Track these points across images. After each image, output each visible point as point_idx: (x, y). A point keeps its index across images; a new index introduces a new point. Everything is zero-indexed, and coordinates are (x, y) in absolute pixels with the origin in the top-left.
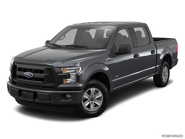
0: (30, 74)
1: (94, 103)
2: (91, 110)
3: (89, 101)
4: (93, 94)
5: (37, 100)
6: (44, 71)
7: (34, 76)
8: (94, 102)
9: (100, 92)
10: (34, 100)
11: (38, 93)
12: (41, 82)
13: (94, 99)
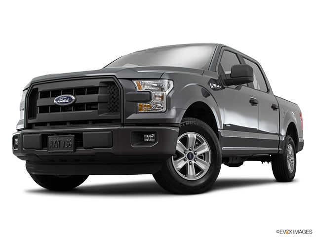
0: (68, 98)
1: (195, 164)
2: (189, 178)
3: (184, 160)
4: (192, 146)
5: (81, 150)
6: (97, 88)
7: (75, 100)
8: (193, 162)
9: (205, 143)
10: (75, 151)
11: (84, 133)
12: (91, 111)
13: (194, 155)
